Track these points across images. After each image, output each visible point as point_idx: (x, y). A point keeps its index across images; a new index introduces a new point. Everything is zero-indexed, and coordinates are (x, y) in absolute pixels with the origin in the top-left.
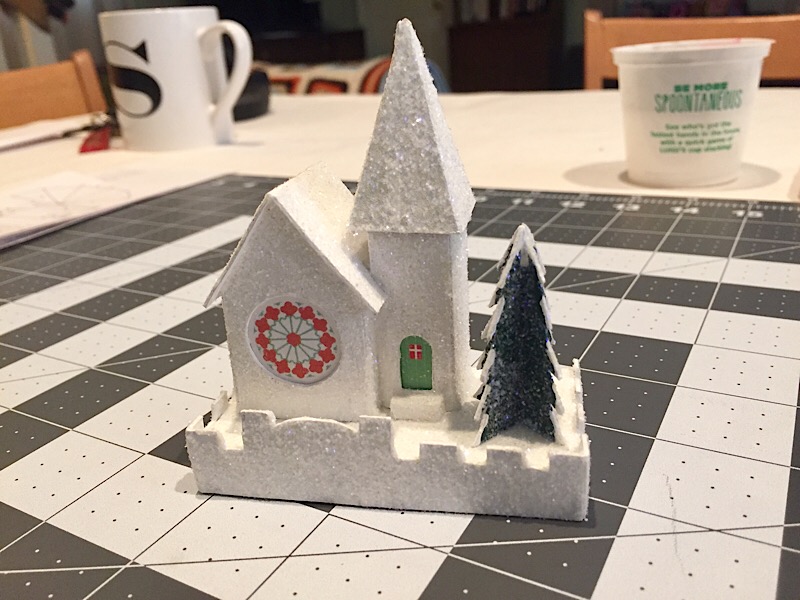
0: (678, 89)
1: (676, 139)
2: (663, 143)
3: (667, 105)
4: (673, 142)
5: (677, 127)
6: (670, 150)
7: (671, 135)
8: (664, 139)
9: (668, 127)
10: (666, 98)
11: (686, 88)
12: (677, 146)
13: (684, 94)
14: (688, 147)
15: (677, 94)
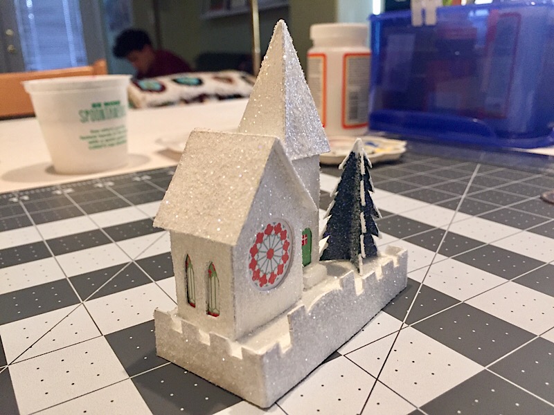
0: (94, 106)
1: (99, 139)
2: (91, 143)
3: (89, 117)
4: (96, 142)
5: (97, 131)
6: (96, 147)
7: (95, 137)
8: (91, 140)
9: (92, 132)
10: (87, 112)
11: (99, 105)
12: (100, 144)
13: (98, 109)
14: (107, 143)
15: (94, 109)
